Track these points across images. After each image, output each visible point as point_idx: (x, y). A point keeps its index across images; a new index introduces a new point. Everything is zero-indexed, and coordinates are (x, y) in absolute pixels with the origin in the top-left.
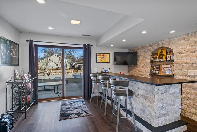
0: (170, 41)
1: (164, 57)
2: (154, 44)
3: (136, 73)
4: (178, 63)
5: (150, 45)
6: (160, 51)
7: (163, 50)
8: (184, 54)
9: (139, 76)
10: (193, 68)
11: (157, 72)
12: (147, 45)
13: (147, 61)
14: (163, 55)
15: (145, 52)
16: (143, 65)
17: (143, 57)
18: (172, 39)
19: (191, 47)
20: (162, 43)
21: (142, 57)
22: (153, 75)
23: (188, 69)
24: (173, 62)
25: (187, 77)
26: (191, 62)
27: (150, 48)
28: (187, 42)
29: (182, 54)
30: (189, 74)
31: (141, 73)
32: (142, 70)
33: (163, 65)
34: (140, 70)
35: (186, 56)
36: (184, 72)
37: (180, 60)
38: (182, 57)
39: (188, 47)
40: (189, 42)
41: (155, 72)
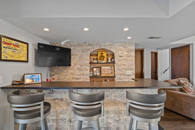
0: (112, 45)
1: (105, 59)
2: (94, 44)
3: (67, 77)
4: (118, 65)
5: (90, 45)
6: (101, 52)
7: (103, 52)
8: (123, 58)
9: (73, 81)
10: (129, 69)
11: (98, 74)
12: (86, 43)
13: (85, 62)
14: (104, 57)
15: (83, 52)
16: (79, 66)
17: (80, 57)
18: (114, 44)
19: (127, 53)
20: (103, 45)
21: (77, 56)
22: (93, 77)
23: (126, 70)
24: (115, 64)
25: (125, 76)
26: (128, 65)
27: (90, 47)
28: (124, 49)
29: (121, 58)
30: (127, 74)
31: (77, 77)
32: (78, 72)
33: (104, 66)
34: (76, 73)
35: (124, 59)
36: (124, 72)
37: (120, 63)
38: (121, 60)
39: (126, 53)
40: (126, 48)
41: (95, 73)
